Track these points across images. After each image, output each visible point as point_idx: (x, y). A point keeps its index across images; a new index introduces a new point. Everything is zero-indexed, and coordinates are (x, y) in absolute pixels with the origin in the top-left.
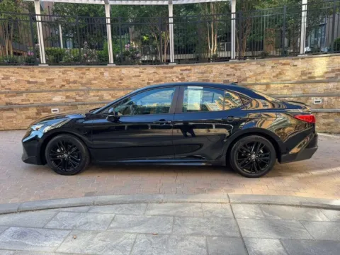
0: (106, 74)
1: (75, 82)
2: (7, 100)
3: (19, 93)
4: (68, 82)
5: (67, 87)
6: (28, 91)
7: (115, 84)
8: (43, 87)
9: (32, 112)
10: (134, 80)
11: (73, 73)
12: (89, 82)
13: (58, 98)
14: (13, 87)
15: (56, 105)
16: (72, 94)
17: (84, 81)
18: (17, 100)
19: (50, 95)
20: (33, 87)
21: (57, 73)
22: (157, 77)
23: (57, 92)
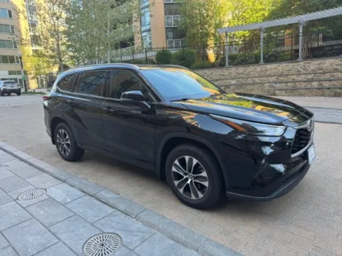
0: (258, 69)
1: (242, 74)
3: (217, 80)
4: (238, 74)
5: (238, 76)
6: (220, 79)
7: (262, 74)
8: (226, 77)
9: (224, 88)
10: (274, 70)
11: (241, 69)
12: (249, 74)
13: (233, 82)
14: (214, 77)
15: (232, 85)
16: (241, 80)
17: (246, 73)
19: (230, 81)
20: (222, 77)
21: (233, 70)
22: (288, 68)
23: (233, 79)
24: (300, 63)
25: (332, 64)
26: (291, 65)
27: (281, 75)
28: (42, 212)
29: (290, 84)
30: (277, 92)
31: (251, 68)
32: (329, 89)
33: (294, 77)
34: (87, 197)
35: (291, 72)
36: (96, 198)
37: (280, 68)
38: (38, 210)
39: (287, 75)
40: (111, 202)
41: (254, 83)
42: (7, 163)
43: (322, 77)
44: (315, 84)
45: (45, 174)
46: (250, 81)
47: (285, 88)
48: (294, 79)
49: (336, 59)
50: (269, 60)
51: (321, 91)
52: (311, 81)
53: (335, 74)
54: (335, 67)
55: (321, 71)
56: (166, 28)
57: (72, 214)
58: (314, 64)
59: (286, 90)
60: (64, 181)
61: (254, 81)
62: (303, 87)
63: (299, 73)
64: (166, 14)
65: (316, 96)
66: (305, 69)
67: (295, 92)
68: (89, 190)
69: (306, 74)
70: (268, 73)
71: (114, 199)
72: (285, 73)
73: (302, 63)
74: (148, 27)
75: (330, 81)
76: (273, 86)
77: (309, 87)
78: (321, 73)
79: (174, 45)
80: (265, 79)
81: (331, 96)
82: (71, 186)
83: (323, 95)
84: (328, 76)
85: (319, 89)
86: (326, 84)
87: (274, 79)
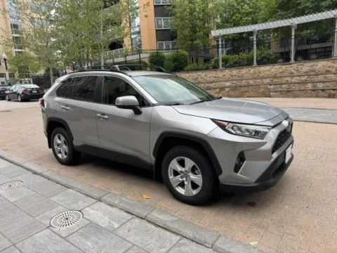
0: (252, 71)
1: (235, 76)
2: (207, 85)
3: (212, 83)
4: (232, 76)
5: (231, 78)
7: (256, 76)
8: (221, 79)
9: (218, 90)
10: (267, 73)
11: (235, 72)
12: (243, 76)
13: (228, 84)
14: (208, 79)
15: (227, 87)
16: (235, 82)
17: (240, 75)
18: (211, 85)
19: (224, 83)
20: (216, 80)
21: (227, 72)
22: (281, 70)
23: (227, 81)
24: (293, 65)
25: (324, 66)
26: (284, 67)
27: (275, 77)
28: (89, 244)
29: (284, 86)
30: (272, 94)
31: (244, 71)
32: (323, 90)
33: (288, 79)
34: (137, 220)
35: (285, 74)
36: (149, 221)
37: (273, 70)
38: (83, 240)
39: (281, 77)
40: (171, 226)
41: (249, 85)
42: (20, 178)
43: (315, 79)
44: (310, 86)
45: (71, 191)
46: (244, 82)
47: (280, 89)
48: (287, 81)
49: (329, 61)
50: (262, 62)
51: (315, 93)
52: (305, 82)
53: (328, 76)
54: (328, 69)
55: (313, 73)
56: (157, 30)
57: (130, 245)
58: (306, 66)
59: (281, 91)
60: (100, 200)
61: (248, 83)
62: (297, 88)
63: (292, 75)
64: (155, 16)
65: (310, 97)
66: (298, 71)
67: (289, 94)
68: (137, 211)
69: (300, 76)
70: (262, 75)
71: (172, 222)
72: (279, 75)
73: (295, 65)
74: (137, 29)
75: (324, 82)
76: (267, 88)
77: (303, 88)
78: (314, 75)
79: (165, 47)
80: (259, 80)
81: (325, 97)
82: (112, 206)
83: (317, 97)
84: (321, 78)
85: (314, 90)
86: (320, 86)
87: (268, 81)
